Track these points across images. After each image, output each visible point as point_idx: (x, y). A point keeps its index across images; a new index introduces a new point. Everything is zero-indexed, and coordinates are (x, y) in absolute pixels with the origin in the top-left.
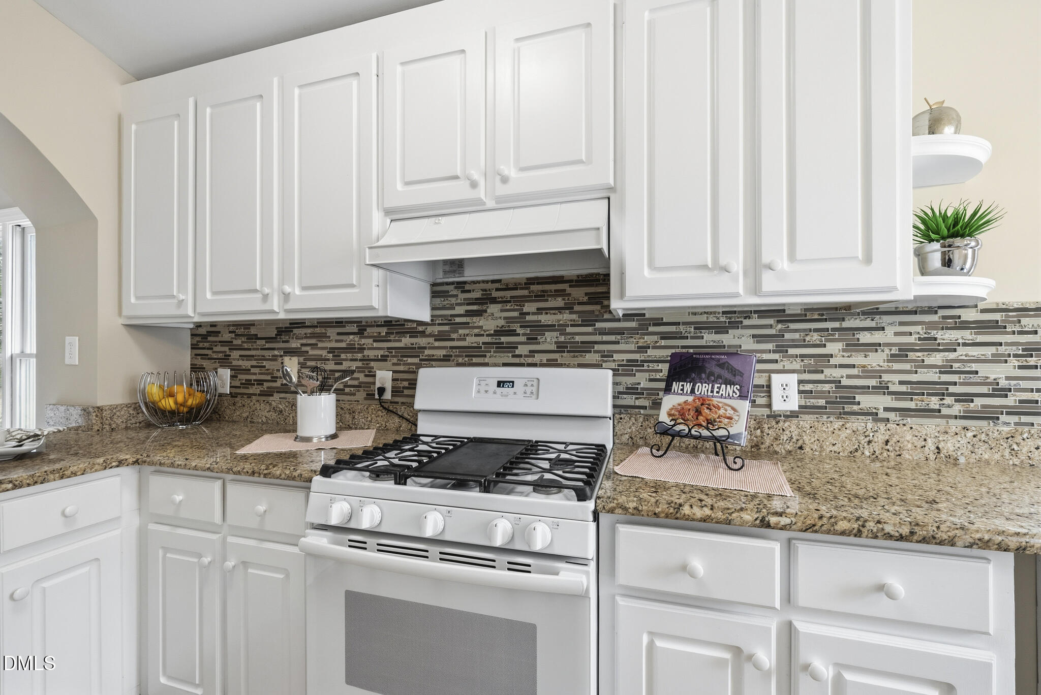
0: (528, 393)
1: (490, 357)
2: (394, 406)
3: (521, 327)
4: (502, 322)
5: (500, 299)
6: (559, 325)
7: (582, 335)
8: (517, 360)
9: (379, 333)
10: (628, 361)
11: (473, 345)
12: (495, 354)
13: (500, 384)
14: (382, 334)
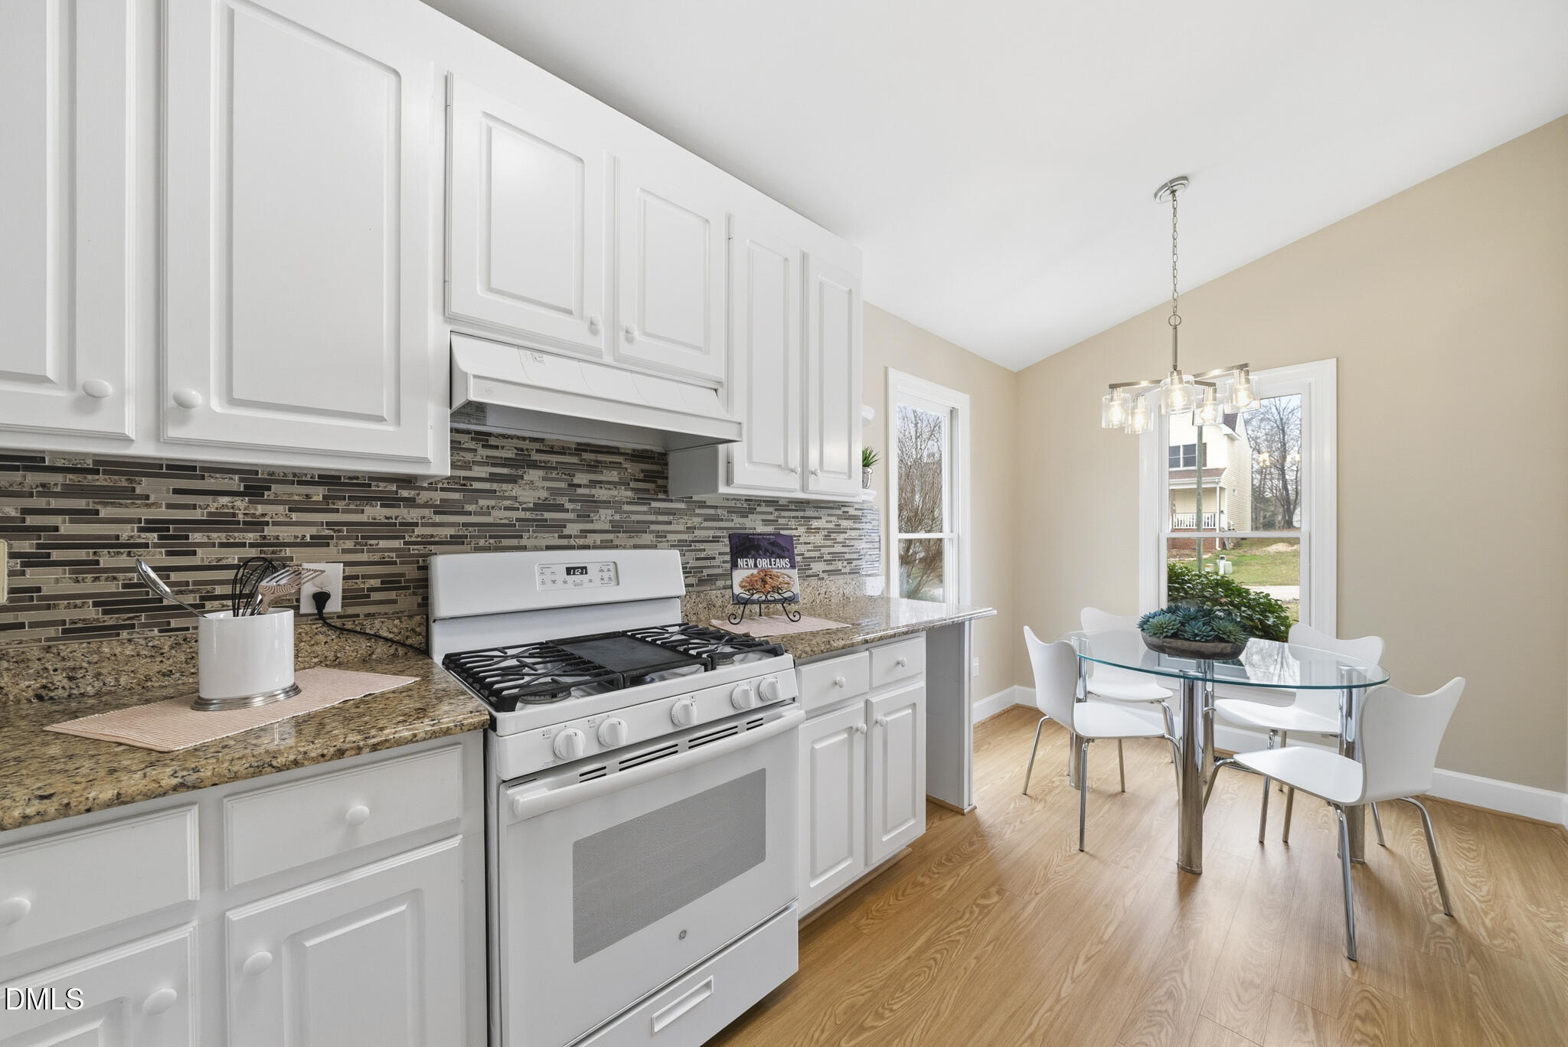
0: (606, 579)
1: (528, 538)
2: (357, 622)
3: (570, 501)
4: (544, 494)
5: (543, 464)
6: (614, 502)
7: (639, 513)
8: (564, 542)
9: (307, 495)
10: (679, 541)
11: (503, 522)
12: (535, 535)
13: (570, 571)
14: (315, 498)
